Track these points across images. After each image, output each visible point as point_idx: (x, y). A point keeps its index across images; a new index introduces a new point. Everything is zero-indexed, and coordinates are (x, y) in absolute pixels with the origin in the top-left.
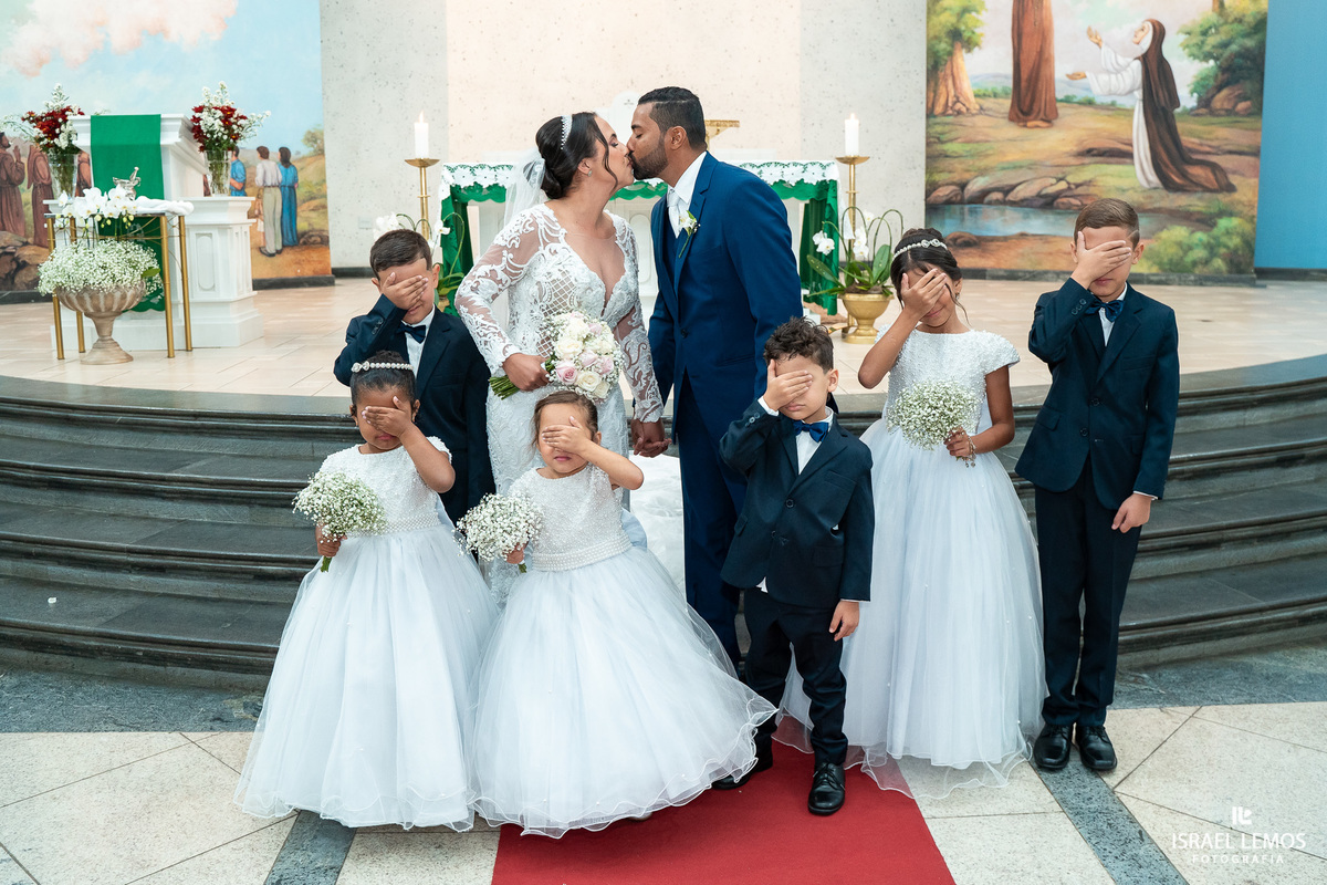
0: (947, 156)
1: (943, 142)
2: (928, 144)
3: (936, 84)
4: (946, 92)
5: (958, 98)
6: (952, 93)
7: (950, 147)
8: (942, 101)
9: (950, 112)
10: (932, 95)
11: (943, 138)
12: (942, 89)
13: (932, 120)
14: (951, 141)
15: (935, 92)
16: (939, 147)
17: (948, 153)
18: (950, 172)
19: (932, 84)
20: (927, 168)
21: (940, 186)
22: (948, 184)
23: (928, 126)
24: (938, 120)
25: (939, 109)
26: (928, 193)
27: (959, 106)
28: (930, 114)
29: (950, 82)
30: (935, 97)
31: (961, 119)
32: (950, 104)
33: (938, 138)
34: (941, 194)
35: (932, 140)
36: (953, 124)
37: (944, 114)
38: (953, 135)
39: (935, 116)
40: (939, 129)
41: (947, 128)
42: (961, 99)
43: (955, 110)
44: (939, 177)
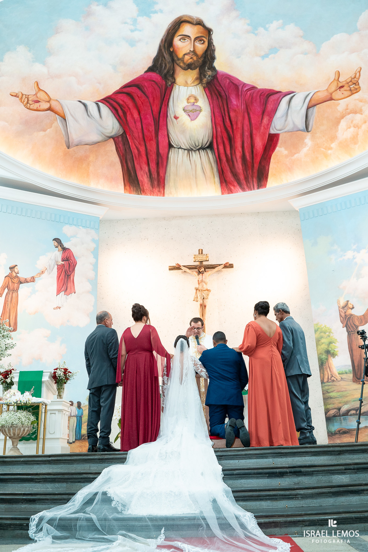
0: (331, 398)
1: (329, 393)
2: (323, 394)
3: (323, 371)
4: (327, 374)
5: (332, 375)
6: (330, 374)
7: (332, 394)
8: (326, 377)
9: (330, 381)
10: (322, 375)
11: (329, 391)
12: (326, 372)
13: (323, 384)
14: (332, 392)
15: (323, 374)
16: (328, 395)
17: (332, 397)
18: (333, 404)
19: (322, 371)
20: (324, 403)
21: (330, 410)
22: (333, 409)
23: (322, 387)
24: (326, 384)
25: (325, 380)
26: (326, 413)
27: (333, 378)
28: (322, 382)
29: (328, 369)
30: (323, 375)
31: (334, 383)
32: (330, 378)
33: (327, 391)
34: (331, 413)
35: (324, 392)
36: (332, 385)
37: (328, 382)
38: (332, 389)
39: (324, 383)
40: (326, 388)
41: (330, 387)
42: (333, 376)
43: (332, 380)
44: (330, 407)
